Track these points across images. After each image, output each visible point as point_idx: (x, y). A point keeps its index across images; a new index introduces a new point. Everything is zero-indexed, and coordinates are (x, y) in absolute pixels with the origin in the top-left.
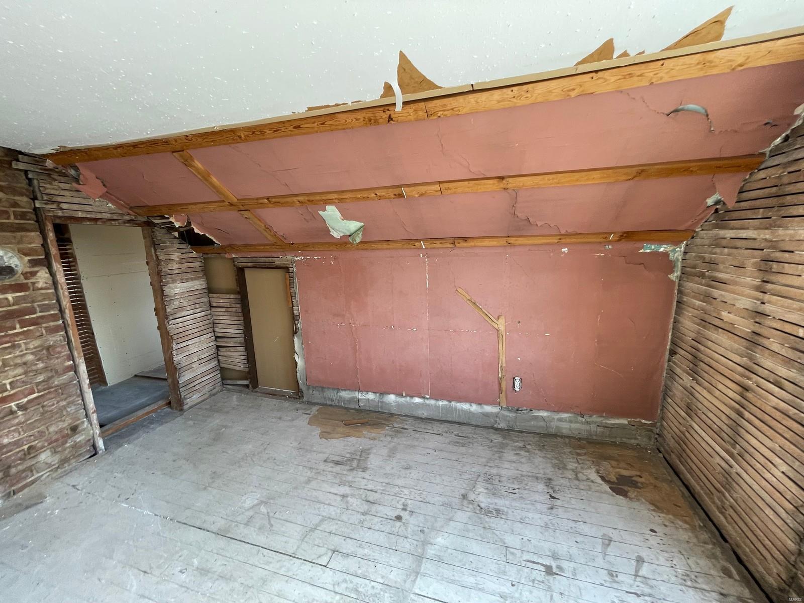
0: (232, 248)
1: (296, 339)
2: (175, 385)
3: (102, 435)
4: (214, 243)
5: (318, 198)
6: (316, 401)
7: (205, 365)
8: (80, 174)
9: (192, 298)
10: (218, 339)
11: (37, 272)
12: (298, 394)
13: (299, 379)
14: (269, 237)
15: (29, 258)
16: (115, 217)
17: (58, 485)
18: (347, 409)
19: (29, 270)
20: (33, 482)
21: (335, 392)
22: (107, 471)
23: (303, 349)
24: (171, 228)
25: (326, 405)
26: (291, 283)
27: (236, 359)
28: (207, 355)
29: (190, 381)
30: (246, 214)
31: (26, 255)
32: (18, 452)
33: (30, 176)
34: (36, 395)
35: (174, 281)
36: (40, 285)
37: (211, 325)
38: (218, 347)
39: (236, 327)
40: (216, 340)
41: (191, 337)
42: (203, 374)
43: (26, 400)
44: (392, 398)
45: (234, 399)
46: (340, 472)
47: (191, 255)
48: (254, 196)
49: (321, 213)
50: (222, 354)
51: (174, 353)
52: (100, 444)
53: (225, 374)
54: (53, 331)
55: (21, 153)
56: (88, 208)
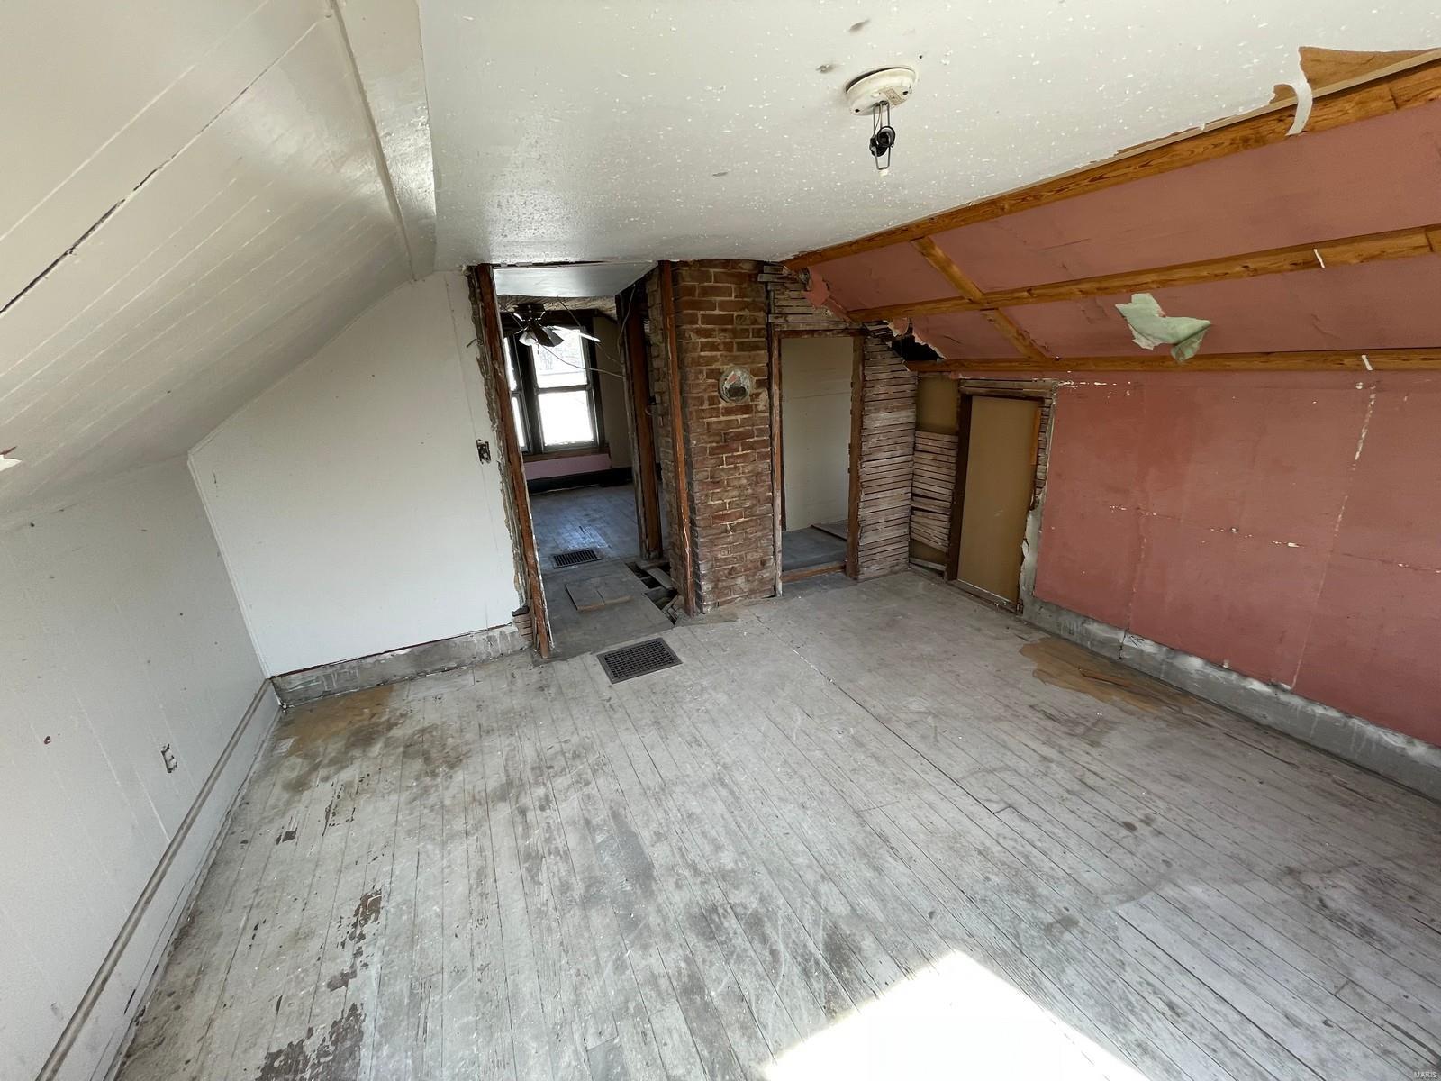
0: (960, 364)
1: (1030, 519)
2: (855, 547)
3: (783, 577)
4: (938, 356)
5: (1116, 283)
6: (1042, 625)
7: (892, 530)
8: (810, 278)
9: (893, 435)
10: (914, 498)
11: (760, 393)
12: (1015, 607)
13: (1021, 584)
14: (1021, 349)
15: (757, 378)
16: (831, 327)
17: (746, 611)
18: (1095, 655)
19: (755, 391)
20: (731, 601)
21: (1080, 620)
22: (783, 616)
23: (1039, 536)
24: (887, 336)
25: (1059, 636)
26: (1043, 425)
27: (934, 531)
28: (897, 516)
29: (871, 546)
30: (992, 315)
31: (755, 375)
32: (725, 569)
33: (769, 288)
34: (743, 519)
35: (877, 411)
36: (761, 408)
37: (910, 477)
38: (913, 509)
39: (942, 484)
40: (912, 499)
41: (883, 488)
42: (889, 542)
43: (736, 522)
44: (1195, 663)
45: (921, 585)
46: (1050, 729)
47: (903, 374)
48: (1009, 287)
49: (1120, 306)
50: (915, 520)
51: (861, 505)
52: (780, 587)
53: (915, 548)
54: (763, 457)
55: (766, 263)
56: (809, 318)
